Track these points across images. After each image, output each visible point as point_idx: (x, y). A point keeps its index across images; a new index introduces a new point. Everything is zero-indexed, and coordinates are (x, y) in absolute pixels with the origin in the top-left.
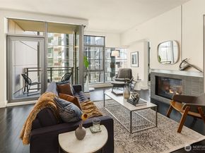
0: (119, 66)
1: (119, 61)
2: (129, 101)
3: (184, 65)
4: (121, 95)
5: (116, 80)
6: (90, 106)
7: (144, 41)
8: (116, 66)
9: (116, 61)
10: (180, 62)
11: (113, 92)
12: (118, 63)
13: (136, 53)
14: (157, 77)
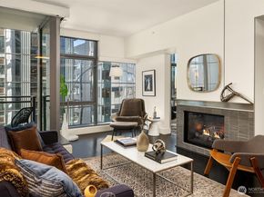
0: (118, 95)
1: (117, 86)
2: (147, 155)
3: (227, 93)
4: (135, 145)
5: (118, 120)
6: (82, 169)
7: (165, 52)
8: (113, 94)
9: (113, 85)
10: (222, 88)
11: (117, 142)
12: (116, 90)
13: (152, 73)
14: (186, 113)
